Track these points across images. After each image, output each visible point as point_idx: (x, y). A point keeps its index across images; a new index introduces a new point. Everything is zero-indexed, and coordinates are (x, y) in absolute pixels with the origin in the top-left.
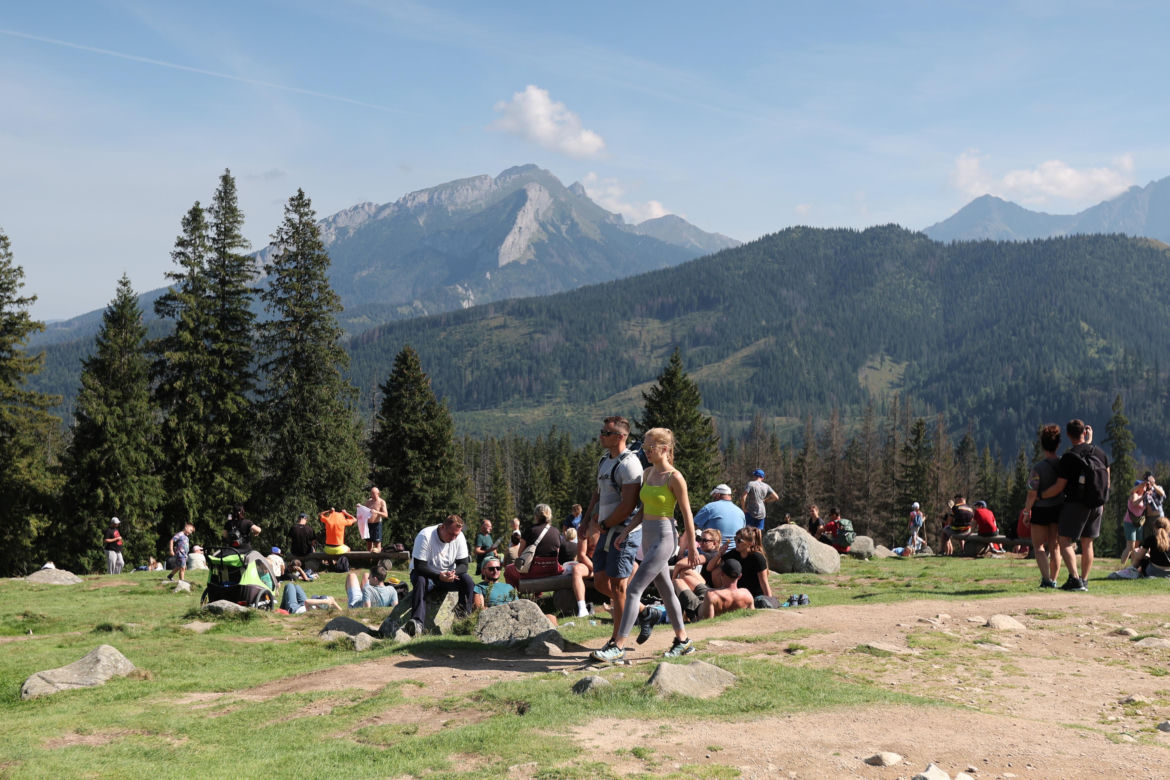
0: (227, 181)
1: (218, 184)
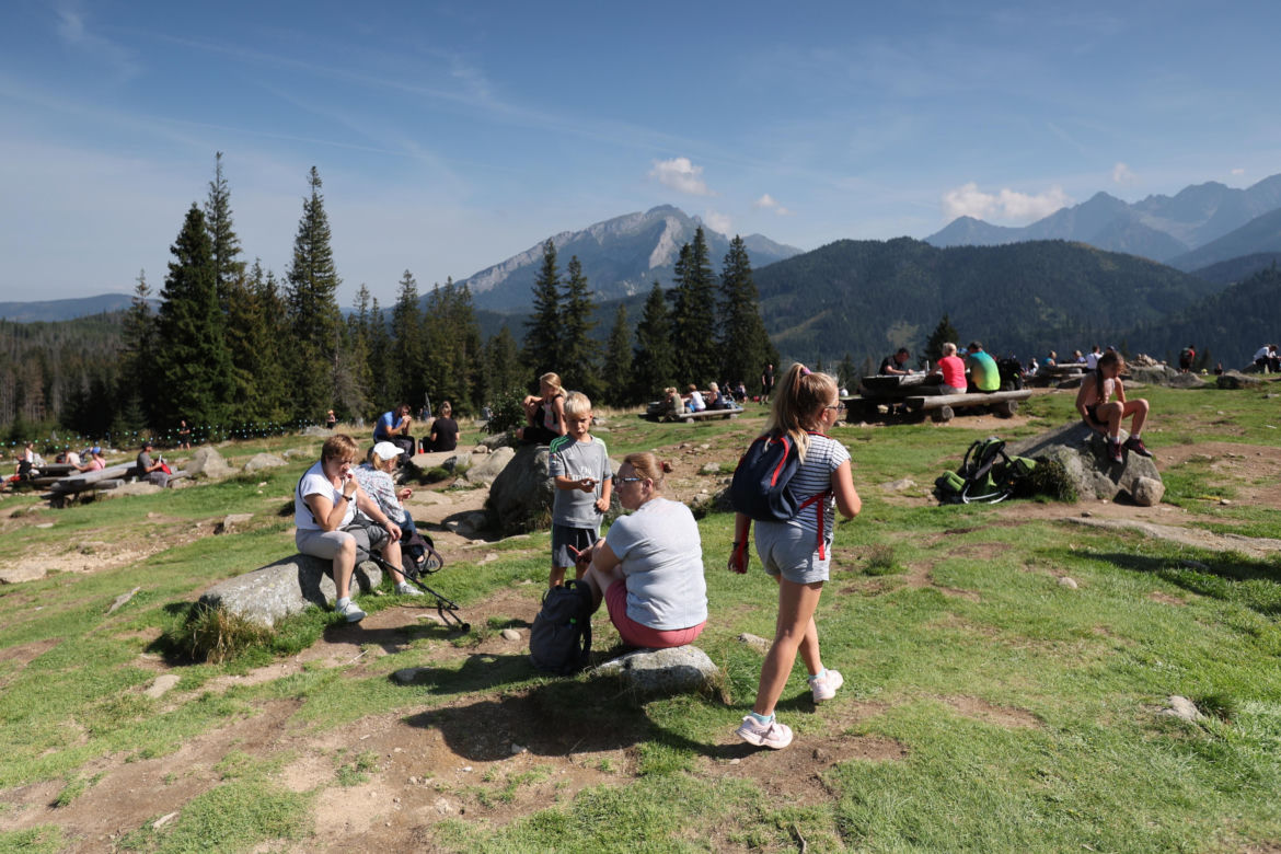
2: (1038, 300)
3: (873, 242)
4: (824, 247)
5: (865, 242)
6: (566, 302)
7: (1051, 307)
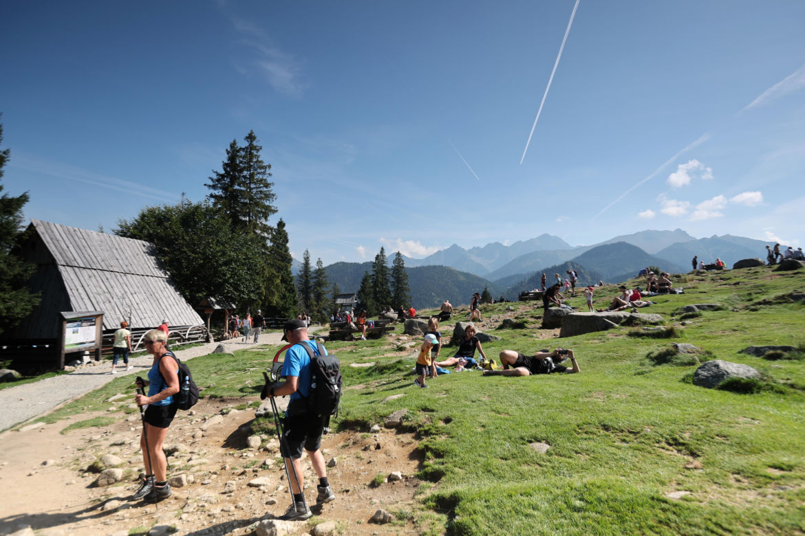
0: (382, 249)
1: (380, 249)
2: (433, 294)
3: (355, 264)
4: (331, 265)
5: (352, 263)
6: (315, 280)
7: (439, 297)
